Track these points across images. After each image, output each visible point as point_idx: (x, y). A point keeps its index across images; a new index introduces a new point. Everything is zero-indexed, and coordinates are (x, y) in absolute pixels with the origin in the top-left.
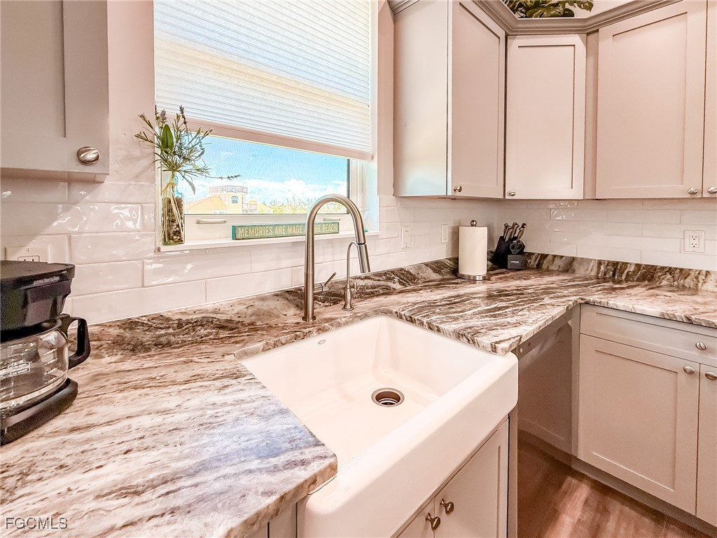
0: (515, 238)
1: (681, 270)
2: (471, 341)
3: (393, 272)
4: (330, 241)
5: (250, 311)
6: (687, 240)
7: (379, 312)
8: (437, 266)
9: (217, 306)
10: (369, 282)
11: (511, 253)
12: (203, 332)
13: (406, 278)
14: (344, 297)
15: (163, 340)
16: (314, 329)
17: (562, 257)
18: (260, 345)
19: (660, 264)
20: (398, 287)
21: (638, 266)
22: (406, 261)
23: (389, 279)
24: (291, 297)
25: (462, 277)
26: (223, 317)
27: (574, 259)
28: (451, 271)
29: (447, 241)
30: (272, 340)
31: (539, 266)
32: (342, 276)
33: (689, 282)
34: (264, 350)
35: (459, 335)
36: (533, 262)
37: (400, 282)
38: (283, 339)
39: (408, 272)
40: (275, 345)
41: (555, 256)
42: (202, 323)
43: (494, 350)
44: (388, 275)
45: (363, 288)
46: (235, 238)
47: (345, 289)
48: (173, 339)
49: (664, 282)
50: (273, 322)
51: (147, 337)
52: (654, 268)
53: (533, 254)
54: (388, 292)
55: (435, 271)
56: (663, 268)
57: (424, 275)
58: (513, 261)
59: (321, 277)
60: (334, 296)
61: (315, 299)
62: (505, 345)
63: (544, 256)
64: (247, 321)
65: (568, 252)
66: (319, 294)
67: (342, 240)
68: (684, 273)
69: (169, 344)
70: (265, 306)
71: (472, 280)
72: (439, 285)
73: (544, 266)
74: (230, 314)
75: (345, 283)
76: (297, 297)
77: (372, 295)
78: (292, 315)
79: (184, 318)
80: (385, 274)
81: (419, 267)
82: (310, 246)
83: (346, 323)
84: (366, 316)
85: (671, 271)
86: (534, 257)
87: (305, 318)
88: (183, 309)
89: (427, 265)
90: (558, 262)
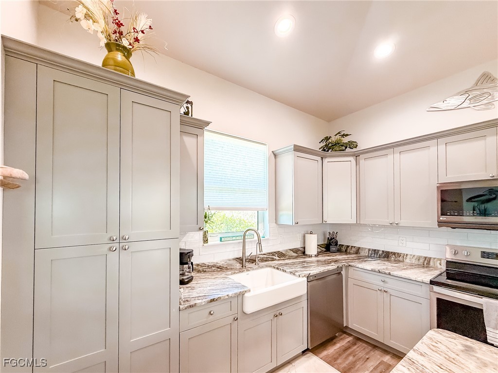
0: (334, 238)
1: (398, 253)
2: (294, 274)
3: (275, 252)
4: (251, 241)
5: (226, 264)
6: (400, 241)
7: (267, 266)
8: (295, 251)
9: (217, 261)
10: (265, 256)
11: (332, 245)
12: (214, 269)
13: (281, 255)
14: (255, 261)
15: (204, 270)
16: (245, 270)
17: (355, 247)
18: (230, 273)
19: (391, 251)
20: (277, 258)
21: (383, 251)
22: (281, 249)
23: (273, 255)
24: (237, 260)
25: (306, 255)
26: (219, 265)
27: (359, 248)
28: (302, 252)
29: (300, 240)
30: (233, 272)
31: (346, 251)
32: (254, 253)
33: (401, 259)
34: (231, 274)
35: (291, 273)
36: (343, 249)
37: (278, 257)
38: (236, 272)
39: (281, 253)
40: (234, 273)
41: (352, 247)
42: (213, 266)
43: (299, 276)
44: (273, 254)
45: (263, 258)
46: (221, 241)
47: (256, 258)
48: (206, 270)
49: (392, 259)
50: (232, 267)
51: (201, 269)
52: (388, 252)
53: (343, 245)
54: (273, 260)
55: (294, 252)
56: (392, 253)
57: (289, 254)
58: (333, 248)
59: (247, 254)
60: (252, 261)
61: (245, 261)
62: (303, 275)
63: (348, 247)
64: (225, 267)
65: (357, 245)
66: (247, 259)
67: (255, 241)
68: (399, 255)
69: (205, 271)
70: (231, 262)
71: (310, 256)
72: (296, 258)
73: (348, 251)
74: (220, 264)
75: (256, 256)
76: (240, 260)
77: (266, 261)
78: (238, 266)
79: (209, 264)
80: (272, 253)
81: (286, 251)
82: (244, 242)
83: (256, 269)
84: (263, 267)
85: (394, 254)
86: (344, 247)
87: (242, 267)
88: (209, 262)
89: (290, 250)
90: (353, 249)
